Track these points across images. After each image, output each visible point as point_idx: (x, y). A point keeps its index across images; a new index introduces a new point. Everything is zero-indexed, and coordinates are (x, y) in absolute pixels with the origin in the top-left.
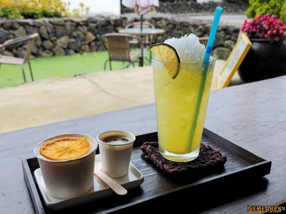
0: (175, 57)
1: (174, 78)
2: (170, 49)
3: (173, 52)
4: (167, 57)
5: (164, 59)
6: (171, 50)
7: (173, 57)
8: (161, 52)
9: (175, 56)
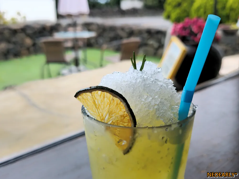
0: (126, 113)
1: (127, 151)
2: (114, 97)
3: (122, 103)
4: (110, 113)
5: (104, 116)
6: (117, 100)
7: (121, 113)
8: (97, 103)
9: (125, 110)
